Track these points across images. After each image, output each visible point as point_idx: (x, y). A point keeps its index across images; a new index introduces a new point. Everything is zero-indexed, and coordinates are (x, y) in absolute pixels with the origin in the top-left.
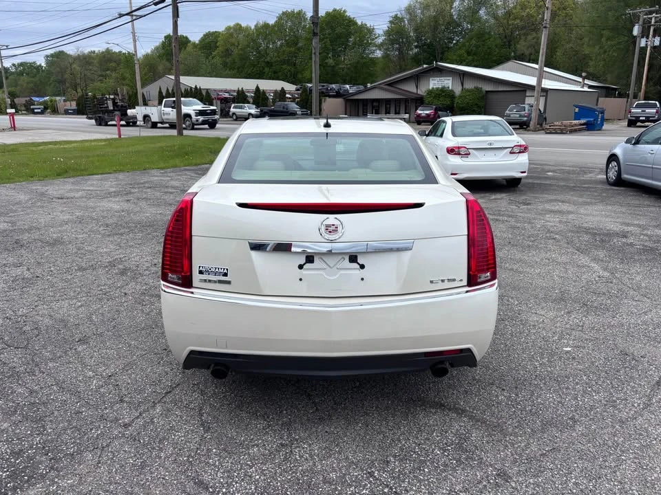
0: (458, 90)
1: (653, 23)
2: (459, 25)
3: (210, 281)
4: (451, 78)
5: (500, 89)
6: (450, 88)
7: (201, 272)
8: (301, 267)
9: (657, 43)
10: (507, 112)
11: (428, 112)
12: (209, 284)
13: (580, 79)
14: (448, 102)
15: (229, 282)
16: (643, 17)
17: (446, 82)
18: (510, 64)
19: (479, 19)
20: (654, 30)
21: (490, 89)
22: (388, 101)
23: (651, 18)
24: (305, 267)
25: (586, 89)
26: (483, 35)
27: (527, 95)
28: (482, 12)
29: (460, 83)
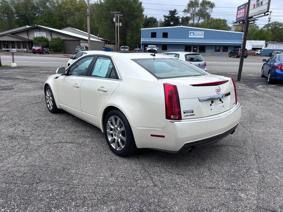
0: (49, 39)
1: (118, 17)
2: (38, 8)
3: (188, 116)
4: (45, 33)
5: (69, 39)
6: (46, 37)
7: (184, 113)
8: (211, 105)
9: (121, 25)
10: (76, 49)
11: (39, 48)
12: (188, 117)
13: (97, 37)
14: (46, 43)
15: (194, 115)
16: (116, 15)
17: (43, 34)
18: (68, 28)
19: (47, 7)
20: (119, 20)
21: (64, 39)
22: (13, 42)
23: (118, 16)
24: (212, 105)
25: (100, 41)
26: (51, 14)
27: (81, 42)
28: (48, 4)
29: (50, 35)
